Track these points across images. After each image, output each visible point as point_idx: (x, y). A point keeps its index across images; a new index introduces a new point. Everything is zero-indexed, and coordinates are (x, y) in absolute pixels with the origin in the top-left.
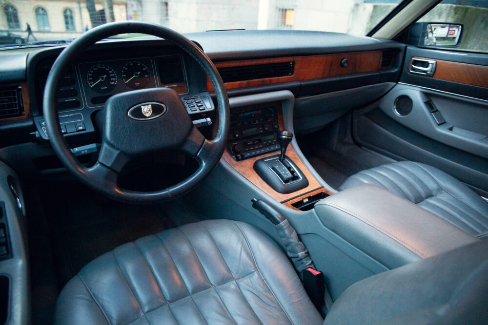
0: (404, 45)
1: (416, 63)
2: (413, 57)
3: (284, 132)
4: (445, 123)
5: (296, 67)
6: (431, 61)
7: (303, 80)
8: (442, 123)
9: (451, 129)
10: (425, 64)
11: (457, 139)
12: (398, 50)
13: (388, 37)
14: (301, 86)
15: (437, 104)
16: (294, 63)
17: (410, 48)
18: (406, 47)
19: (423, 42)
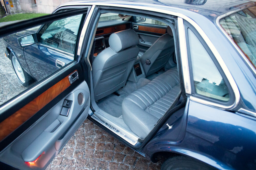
0: (131, 22)
1: (135, 26)
2: (134, 25)
3: (103, 46)
4: (143, 41)
5: (104, 31)
6: (137, 26)
7: (106, 34)
8: (142, 41)
9: (144, 42)
10: (136, 27)
11: (146, 44)
12: (130, 24)
13: (127, 20)
14: (106, 35)
15: (141, 36)
16: (103, 30)
17: (133, 23)
18: (132, 23)
19: (136, 21)
